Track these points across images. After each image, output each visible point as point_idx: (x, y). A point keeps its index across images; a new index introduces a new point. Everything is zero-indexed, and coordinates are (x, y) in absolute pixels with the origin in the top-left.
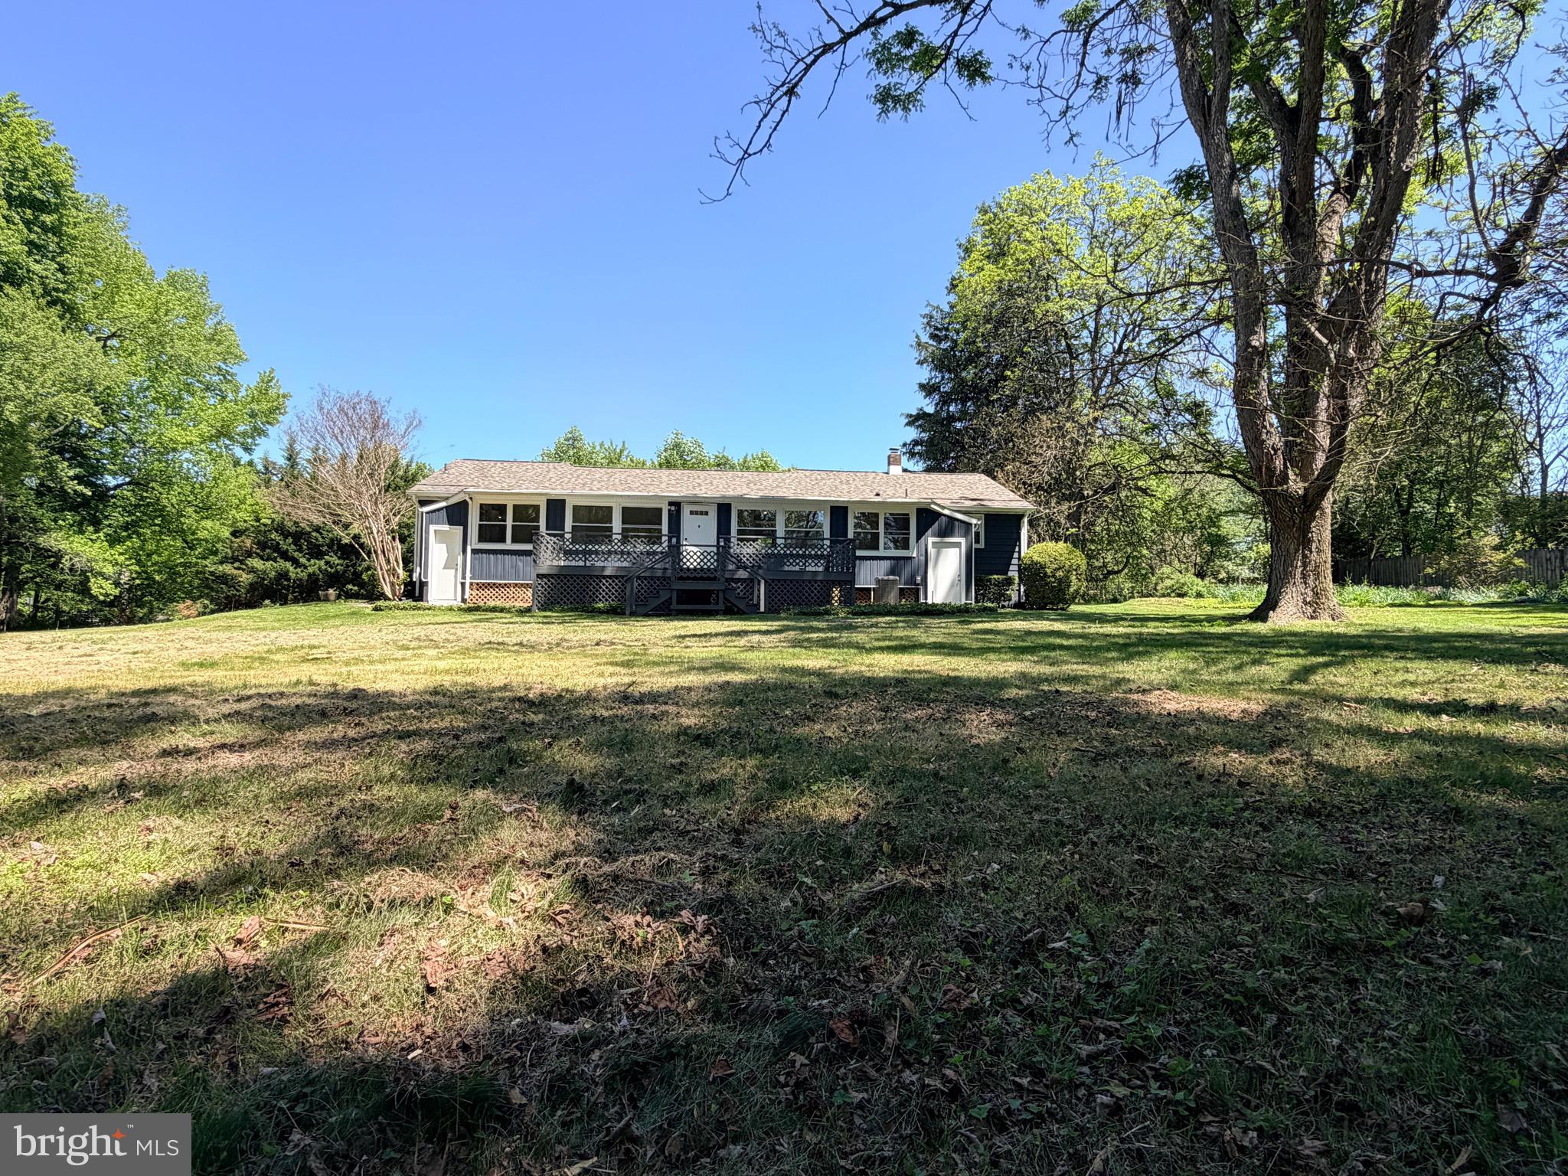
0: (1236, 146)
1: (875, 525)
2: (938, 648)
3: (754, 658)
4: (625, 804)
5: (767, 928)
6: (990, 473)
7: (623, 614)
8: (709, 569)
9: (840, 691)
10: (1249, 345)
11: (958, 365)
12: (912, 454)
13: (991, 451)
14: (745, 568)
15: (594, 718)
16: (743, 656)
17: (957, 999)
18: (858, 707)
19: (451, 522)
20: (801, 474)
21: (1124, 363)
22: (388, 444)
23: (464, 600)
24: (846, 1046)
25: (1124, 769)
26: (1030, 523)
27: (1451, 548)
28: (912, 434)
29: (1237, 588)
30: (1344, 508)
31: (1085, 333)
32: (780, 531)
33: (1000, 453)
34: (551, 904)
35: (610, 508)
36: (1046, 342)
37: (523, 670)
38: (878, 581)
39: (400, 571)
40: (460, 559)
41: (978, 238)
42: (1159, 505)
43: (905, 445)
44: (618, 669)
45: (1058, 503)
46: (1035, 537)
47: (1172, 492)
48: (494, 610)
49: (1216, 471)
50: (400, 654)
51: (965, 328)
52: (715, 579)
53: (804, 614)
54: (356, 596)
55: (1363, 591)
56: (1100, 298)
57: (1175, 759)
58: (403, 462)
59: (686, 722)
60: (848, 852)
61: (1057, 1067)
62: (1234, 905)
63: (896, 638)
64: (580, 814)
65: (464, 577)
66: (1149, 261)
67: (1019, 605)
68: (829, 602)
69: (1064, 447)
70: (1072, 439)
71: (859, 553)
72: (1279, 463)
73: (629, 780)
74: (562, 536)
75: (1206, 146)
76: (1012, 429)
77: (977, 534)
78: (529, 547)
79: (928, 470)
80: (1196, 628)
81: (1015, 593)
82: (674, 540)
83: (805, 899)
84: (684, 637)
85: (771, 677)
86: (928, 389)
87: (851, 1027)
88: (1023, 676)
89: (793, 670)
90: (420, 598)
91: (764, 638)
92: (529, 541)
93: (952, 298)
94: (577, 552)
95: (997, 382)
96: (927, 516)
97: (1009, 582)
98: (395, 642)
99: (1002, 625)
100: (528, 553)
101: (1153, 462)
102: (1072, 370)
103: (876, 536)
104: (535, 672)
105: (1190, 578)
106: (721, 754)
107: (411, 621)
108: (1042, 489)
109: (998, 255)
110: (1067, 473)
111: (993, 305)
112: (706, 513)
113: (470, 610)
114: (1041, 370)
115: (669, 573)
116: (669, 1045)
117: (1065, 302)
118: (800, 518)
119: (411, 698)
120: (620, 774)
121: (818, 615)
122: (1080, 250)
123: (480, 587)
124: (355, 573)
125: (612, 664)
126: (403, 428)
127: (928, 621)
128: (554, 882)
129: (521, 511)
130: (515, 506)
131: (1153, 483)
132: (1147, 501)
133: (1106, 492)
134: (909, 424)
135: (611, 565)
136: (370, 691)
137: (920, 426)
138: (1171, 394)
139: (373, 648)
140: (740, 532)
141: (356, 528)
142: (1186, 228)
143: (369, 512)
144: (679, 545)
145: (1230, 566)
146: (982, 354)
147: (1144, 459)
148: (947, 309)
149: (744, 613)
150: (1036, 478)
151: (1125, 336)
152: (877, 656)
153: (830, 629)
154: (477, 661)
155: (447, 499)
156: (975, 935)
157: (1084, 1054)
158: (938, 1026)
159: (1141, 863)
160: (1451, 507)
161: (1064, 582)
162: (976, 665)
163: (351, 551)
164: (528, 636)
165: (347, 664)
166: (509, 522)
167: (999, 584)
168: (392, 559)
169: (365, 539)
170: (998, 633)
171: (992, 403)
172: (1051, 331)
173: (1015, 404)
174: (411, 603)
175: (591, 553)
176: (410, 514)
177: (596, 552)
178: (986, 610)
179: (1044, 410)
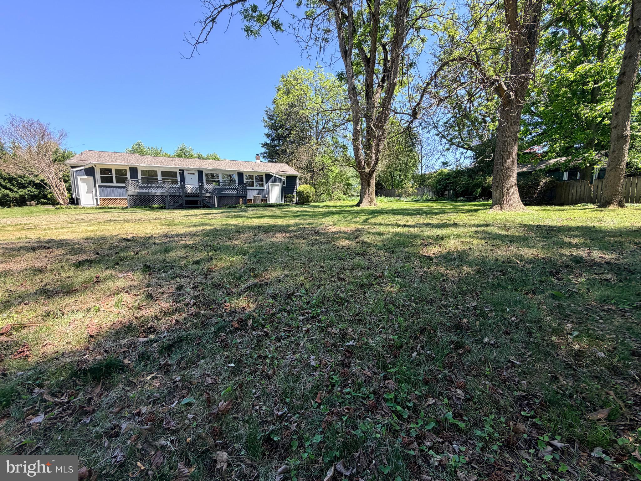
0: (354, 67)
1: (252, 179)
2: (272, 216)
3: (213, 222)
4: (166, 270)
5: (215, 301)
6: (287, 163)
7: (165, 208)
8: (196, 193)
9: (241, 230)
10: (356, 129)
11: (277, 128)
12: (264, 157)
13: (287, 157)
14: (209, 192)
15: (154, 244)
16: (209, 221)
17: (269, 311)
18: (246, 235)
19: (87, 175)
20: (227, 161)
21: (325, 132)
22: (52, 142)
23: (98, 205)
24: (236, 328)
25: (319, 247)
26: (300, 179)
27: (402, 187)
28: (263, 150)
29: (353, 198)
30: (379, 176)
31: (314, 121)
32: (221, 180)
33: (290, 157)
34: (139, 304)
35: (156, 171)
36: (303, 123)
37: (125, 229)
38: (254, 197)
39: (66, 194)
40: (94, 189)
41: (281, 86)
42: (334, 175)
43: (261, 153)
44: (163, 227)
45: (307, 173)
46: (301, 183)
47: (338, 171)
48: (111, 208)
49: (349, 165)
50: (70, 225)
51: (279, 117)
52: (199, 196)
53: (231, 207)
54: (46, 204)
55: (383, 198)
56: (318, 111)
57: (332, 244)
58: (61, 150)
59: (189, 243)
60: (241, 277)
61: (294, 324)
62: (342, 279)
63: (259, 214)
64: (149, 275)
65: (96, 196)
66: (332, 100)
67: (297, 203)
68: (239, 203)
69: (308, 156)
70: (311, 154)
71: (248, 188)
72: (363, 163)
73: (168, 263)
74: (137, 181)
75: (346, 66)
76: (294, 150)
77: (284, 182)
78: (124, 185)
79: (269, 162)
80: (342, 209)
81: (295, 200)
82: (182, 183)
83: (227, 292)
84: (188, 216)
86: (268, 136)
87: (238, 323)
88: (296, 223)
89: (227, 225)
90: (77, 204)
91: (217, 215)
92: (124, 182)
93: (274, 106)
94: (144, 187)
95: (289, 135)
96: (269, 176)
97: (293, 197)
98: (67, 221)
99: (291, 209)
100: (124, 187)
101: (333, 162)
102: (310, 132)
103: (253, 182)
104: (130, 229)
105: (342, 195)
106: (201, 252)
107: (74, 213)
108: (303, 169)
109: (288, 93)
110: (310, 164)
111: (287, 109)
112: (194, 174)
113: (101, 208)
114: (301, 132)
115: (181, 195)
116: (180, 337)
117: (308, 111)
118: (228, 176)
119: (76, 241)
120: (164, 261)
121: (235, 207)
122: (312, 94)
123: (104, 200)
124: (44, 194)
125: (161, 225)
126: (58, 136)
127: (269, 208)
128: (140, 297)
129: (118, 171)
130: (116, 170)
131: (333, 168)
132: (331, 173)
133: (320, 170)
134: (262, 147)
135: (159, 192)
136: (57, 239)
137: (266, 148)
138: (337, 142)
139: (57, 223)
140: (206, 180)
141: (41, 177)
142: (341, 92)
143: (46, 170)
144: (184, 185)
145: (352, 192)
146: (284, 125)
147: (330, 161)
148: (273, 109)
149: (210, 207)
150: (301, 166)
151: (325, 123)
152: (253, 219)
153: (239, 212)
154: (105, 227)
155: (84, 166)
156: (275, 294)
157: (301, 319)
158: (264, 319)
159: (320, 271)
160: (402, 177)
161: (309, 196)
163: (41, 186)
164: (127, 217)
165: (45, 230)
166: (114, 176)
167: (290, 197)
168: (61, 189)
169: (47, 181)
170: (290, 211)
171: (287, 141)
172: (304, 120)
173: (294, 142)
174: (73, 206)
175: (150, 187)
176: (67, 171)
177: (152, 187)
178: (287, 205)
179: (303, 145)
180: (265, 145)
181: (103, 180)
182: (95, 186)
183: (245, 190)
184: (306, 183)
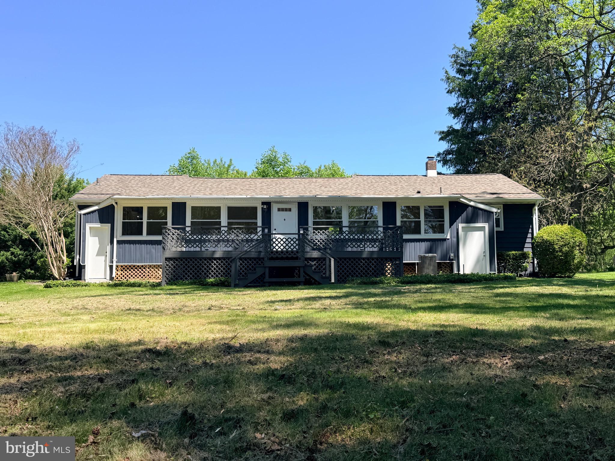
1: (417, 216)
3: (324, 317)
4: (226, 429)
6: (506, 173)
7: (230, 286)
8: (292, 251)
9: (391, 341)
11: (480, 92)
12: (445, 162)
13: (507, 157)
14: (319, 249)
15: (205, 364)
16: (318, 315)
18: (405, 353)
19: (102, 221)
20: (360, 179)
22: (56, 164)
23: (112, 278)
26: (541, 211)
28: (444, 146)
31: (580, 63)
32: (345, 221)
33: (515, 157)
35: (219, 208)
36: (548, 71)
37: (153, 329)
39: (65, 258)
40: (109, 248)
43: (439, 155)
44: (224, 327)
45: (563, 194)
46: (544, 221)
48: (133, 285)
50: (63, 319)
51: (484, 64)
52: (297, 258)
53: (365, 283)
54: (33, 277)
56: (590, 35)
58: (67, 178)
59: (274, 366)
63: (435, 301)
64: (191, 438)
65: (112, 262)
67: (533, 274)
68: (384, 275)
69: (565, 151)
70: (571, 145)
71: (405, 237)
73: (230, 411)
74: (184, 229)
76: (523, 138)
77: (498, 220)
78: (159, 238)
79: (458, 172)
81: (530, 265)
82: (266, 231)
84: (273, 302)
85: (338, 332)
86: (456, 111)
88: (537, 329)
90: (80, 278)
91: (333, 302)
92: (160, 233)
93: (473, 41)
94: (195, 241)
95: (510, 103)
97: (525, 256)
98: (59, 310)
99: (520, 290)
100: (159, 243)
102: (570, 91)
103: (418, 224)
104: (163, 330)
106: (300, 390)
107: (73, 295)
108: (549, 184)
110: (569, 171)
111: (505, 44)
112: (290, 210)
113: (116, 285)
114: (545, 92)
115: (262, 255)
117: (562, 40)
120: (222, 406)
121: (374, 284)
123: (123, 268)
124: (32, 260)
125: (220, 323)
126: (66, 152)
127: (460, 287)
130: (149, 208)
133: (601, 184)
134: (442, 139)
135: (220, 251)
136: (39, 347)
137: (451, 140)
139: (43, 315)
140: (315, 223)
141: (32, 228)
143: (42, 215)
144: (270, 234)
146: (498, 83)
148: (470, 49)
149: (319, 284)
150: (544, 176)
153: (384, 294)
154: (120, 323)
155: (98, 204)
161: (569, 255)
162: (499, 321)
163: (29, 244)
164: (158, 304)
165: (24, 327)
166: (145, 220)
167: (515, 258)
168: (59, 249)
169: (39, 236)
170: (516, 295)
171: (507, 120)
172: (552, 62)
173: (525, 119)
174: (73, 281)
175: (205, 241)
176: (71, 216)
177: (209, 241)
178: (506, 278)
179: (549, 123)
180: (447, 135)
181: (128, 229)
182: (112, 242)
183: (400, 243)
184: (561, 221)
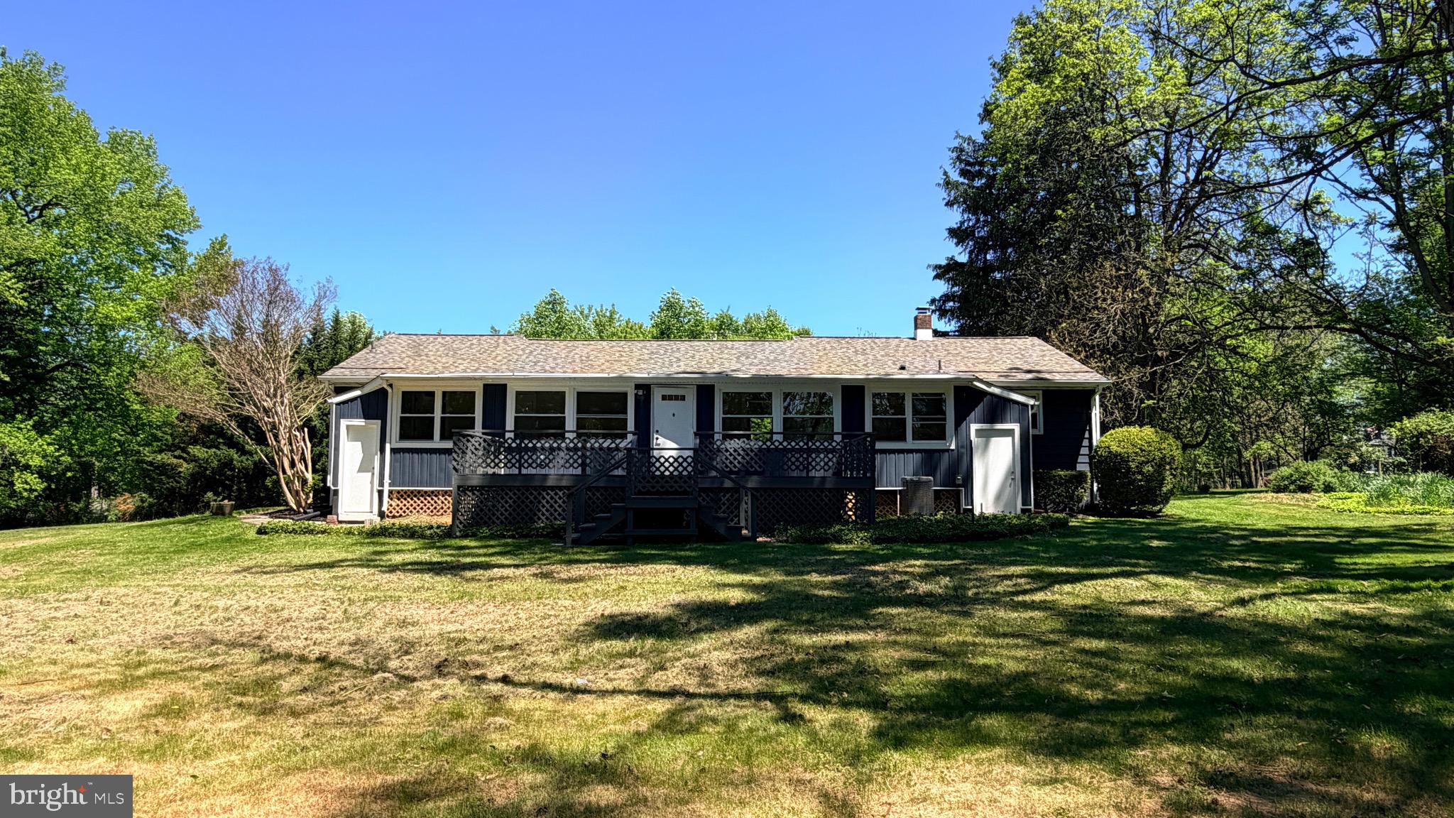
1: (901, 409)
6: (1041, 334)
11: (996, 205)
14: (729, 474)
19: (367, 416)
23: (382, 515)
28: (941, 288)
32: (777, 420)
33: (1051, 308)
35: (562, 395)
38: (905, 482)
39: (309, 476)
52: (686, 492)
53: (805, 542)
67: (1090, 507)
68: (841, 520)
69: (1133, 300)
70: (1144, 290)
71: (879, 446)
76: (1066, 278)
77: (1035, 418)
79: (963, 332)
82: (642, 433)
86: (958, 234)
93: (986, 126)
95: (1045, 223)
96: (967, 396)
97: (1077, 479)
103: (901, 423)
108: (1108, 352)
109: (1042, 72)
110: (1137, 331)
111: (1037, 131)
112: (683, 398)
118: (805, 401)
123: (401, 495)
129: (451, 401)
130: (444, 393)
134: (937, 277)
137: (952, 279)
140: (725, 425)
144: (648, 438)
146: (1026, 191)
148: (980, 139)
150: (1099, 339)
155: (363, 386)
161: (1154, 479)
166: (438, 414)
167: (1065, 482)
180: (946, 271)
181: (408, 431)
182: (382, 450)
183: (870, 457)
184: (1137, 420)
